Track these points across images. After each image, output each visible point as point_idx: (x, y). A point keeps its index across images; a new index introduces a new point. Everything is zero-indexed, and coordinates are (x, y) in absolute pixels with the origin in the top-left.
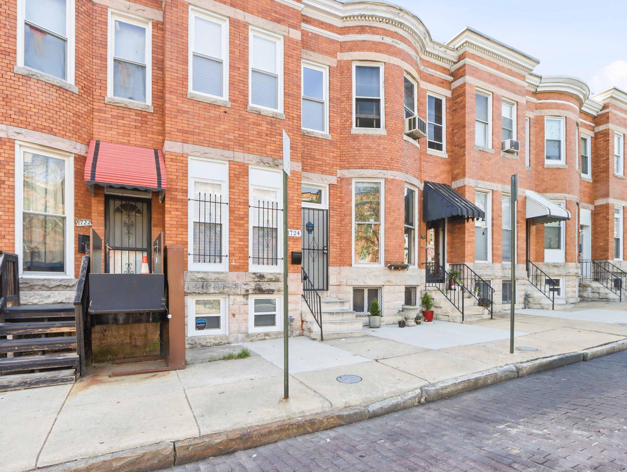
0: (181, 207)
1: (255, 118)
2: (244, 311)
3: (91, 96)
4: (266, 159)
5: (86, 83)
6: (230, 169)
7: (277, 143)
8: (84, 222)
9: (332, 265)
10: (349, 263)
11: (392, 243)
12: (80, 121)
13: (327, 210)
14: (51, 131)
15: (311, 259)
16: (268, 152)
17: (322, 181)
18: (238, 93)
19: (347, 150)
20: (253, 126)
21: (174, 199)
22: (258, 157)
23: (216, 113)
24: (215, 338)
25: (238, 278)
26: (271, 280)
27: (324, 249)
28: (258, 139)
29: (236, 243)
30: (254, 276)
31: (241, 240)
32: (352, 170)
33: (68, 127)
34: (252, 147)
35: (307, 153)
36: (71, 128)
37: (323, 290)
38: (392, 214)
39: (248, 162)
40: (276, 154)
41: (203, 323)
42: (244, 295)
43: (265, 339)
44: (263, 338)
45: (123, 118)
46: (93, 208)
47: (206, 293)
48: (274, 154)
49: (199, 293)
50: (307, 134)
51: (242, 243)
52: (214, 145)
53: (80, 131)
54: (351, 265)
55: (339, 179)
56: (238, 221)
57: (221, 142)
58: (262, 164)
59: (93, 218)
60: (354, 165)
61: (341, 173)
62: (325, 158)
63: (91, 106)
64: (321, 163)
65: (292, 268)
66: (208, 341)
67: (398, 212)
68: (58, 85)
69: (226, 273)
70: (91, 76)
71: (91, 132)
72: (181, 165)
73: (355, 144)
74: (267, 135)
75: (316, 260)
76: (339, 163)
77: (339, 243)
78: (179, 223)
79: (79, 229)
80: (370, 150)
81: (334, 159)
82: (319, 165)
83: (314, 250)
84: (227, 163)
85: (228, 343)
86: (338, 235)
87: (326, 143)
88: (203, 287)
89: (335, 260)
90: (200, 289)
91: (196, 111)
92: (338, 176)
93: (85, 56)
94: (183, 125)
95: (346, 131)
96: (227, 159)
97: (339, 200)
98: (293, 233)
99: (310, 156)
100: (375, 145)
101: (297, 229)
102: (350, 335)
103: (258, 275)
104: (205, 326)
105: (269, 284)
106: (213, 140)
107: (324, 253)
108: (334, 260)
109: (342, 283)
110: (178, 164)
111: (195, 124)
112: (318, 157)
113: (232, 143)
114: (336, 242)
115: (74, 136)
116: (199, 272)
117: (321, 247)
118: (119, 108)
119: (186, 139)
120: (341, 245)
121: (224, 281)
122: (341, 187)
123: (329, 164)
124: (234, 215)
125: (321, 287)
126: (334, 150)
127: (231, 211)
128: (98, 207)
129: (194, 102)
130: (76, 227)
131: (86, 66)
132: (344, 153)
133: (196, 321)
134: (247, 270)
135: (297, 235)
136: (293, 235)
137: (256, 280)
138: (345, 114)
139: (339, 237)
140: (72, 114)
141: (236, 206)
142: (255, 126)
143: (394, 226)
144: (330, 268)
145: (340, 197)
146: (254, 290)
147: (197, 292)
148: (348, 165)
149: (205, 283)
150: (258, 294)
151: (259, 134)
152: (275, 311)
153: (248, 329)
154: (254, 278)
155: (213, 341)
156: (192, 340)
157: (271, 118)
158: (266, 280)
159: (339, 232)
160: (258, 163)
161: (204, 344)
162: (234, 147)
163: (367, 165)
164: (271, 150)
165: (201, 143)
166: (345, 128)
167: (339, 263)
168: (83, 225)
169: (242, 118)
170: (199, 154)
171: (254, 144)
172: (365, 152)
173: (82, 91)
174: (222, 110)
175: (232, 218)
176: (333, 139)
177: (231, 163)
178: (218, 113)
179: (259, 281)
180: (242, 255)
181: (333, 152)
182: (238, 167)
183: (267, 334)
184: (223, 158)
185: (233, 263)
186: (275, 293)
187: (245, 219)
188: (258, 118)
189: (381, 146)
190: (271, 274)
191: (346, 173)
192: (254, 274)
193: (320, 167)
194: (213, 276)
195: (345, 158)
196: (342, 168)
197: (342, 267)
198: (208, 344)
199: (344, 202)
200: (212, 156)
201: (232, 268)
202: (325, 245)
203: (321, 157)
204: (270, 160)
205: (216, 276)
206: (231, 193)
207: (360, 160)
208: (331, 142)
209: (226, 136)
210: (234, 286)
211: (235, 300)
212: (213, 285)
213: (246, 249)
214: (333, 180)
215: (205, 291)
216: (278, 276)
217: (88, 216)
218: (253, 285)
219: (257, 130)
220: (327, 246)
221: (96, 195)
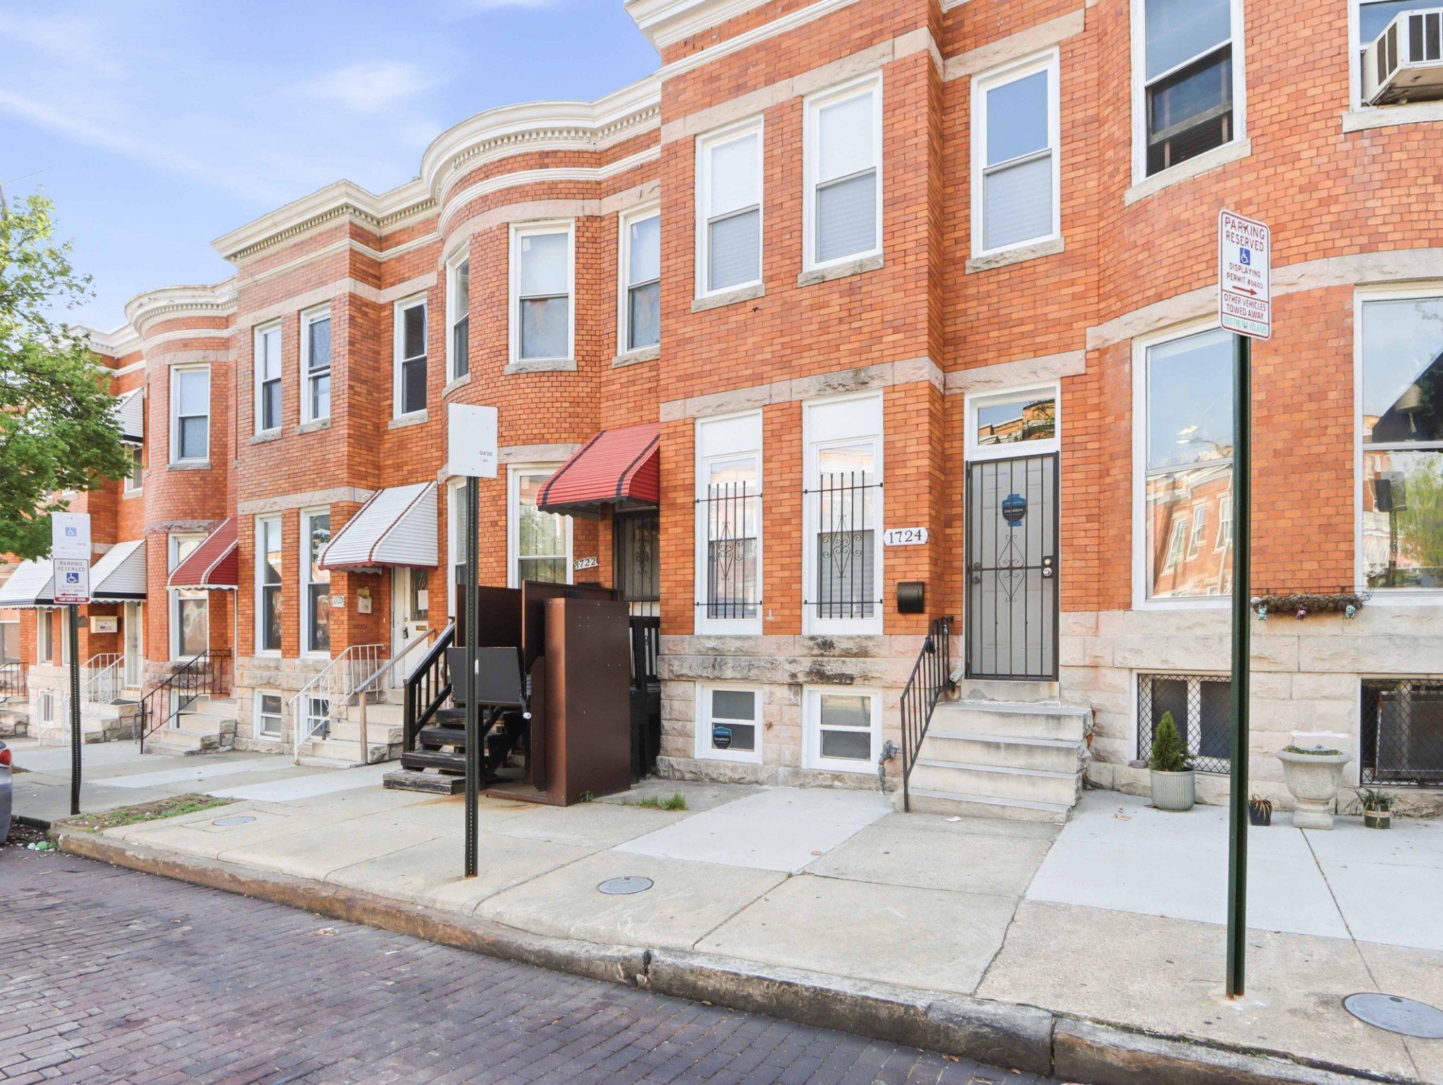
0: (681, 518)
1: (815, 294)
2: (791, 719)
3: (598, 364)
4: (836, 379)
5: (589, 348)
6: (767, 422)
7: (865, 330)
8: (585, 562)
9: (1067, 607)
10: (1121, 599)
11: (1282, 523)
12: (579, 410)
13: (1055, 456)
14: (542, 439)
15: (1003, 596)
16: (843, 361)
17: (1033, 378)
18: (779, 258)
19: (1115, 262)
20: (810, 314)
21: (673, 506)
22: (822, 378)
23: (738, 318)
24: (734, 769)
25: (779, 648)
26: (847, 654)
27: (1043, 566)
28: (822, 338)
29: (774, 574)
30: (811, 643)
31: (783, 567)
32: (1125, 318)
33: (563, 425)
34: (808, 360)
35: (989, 314)
36: (567, 425)
37: (1042, 677)
38: (1280, 418)
39: (799, 397)
40: (864, 357)
41: (725, 737)
42: (790, 685)
43: (831, 787)
44: (828, 783)
45: (634, 383)
46: (601, 538)
47: (719, 678)
48: (857, 358)
49: (708, 678)
50: (986, 267)
51: (786, 574)
52: (733, 384)
53: (580, 425)
54: (1128, 606)
55: (1096, 354)
56: (777, 529)
57: (749, 372)
58: (830, 391)
59: (600, 553)
60: (1136, 298)
61: (1097, 335)
62: (1046, 309)
63: (598, 380)
64: (1030, 327)
65: (904, 623)
66: (722, 772)
67: (1313, 406)
68: (549, 369)
69: (757, 638)
70: (598, 333)
71: (596, 421)
72: (684, 440)
73: (1140, 232)
74: (841, 321)
75: (1019, 596)
76: (1095, 307)
77: (1096, 541)
78: (680, 548)
79: (579, 574)
80: (1185, 230)
81: (1075, 303)
82: (1023, 335)
83: (1011, 568)
84: (760, 411)
85: (757, 782)
86: (1090, 518)
87: (1047, 267)
88: (714, 666)
89: (1081, 593)
90: (710, 670)
91: (704, 332)
92: (1089, 347)
93: (589, 307)
94: (686, 366)
95: (1112, 203)
96: (757, 404)
97: (1095, 415)
98: (904, 537)
99: (996, 320)
100: (1204, 208)
101: (917, 524)
102: (998, 811)
103: (819, 641)
104: (729, 742)
105: (843, 662)
106: (733, 375)
107: (1043, 577)
108: (1075, 593)
109: (1101, 662)
110: (679, 440)
111: (704, 356)
112: (1022, 314)
113: (769, 368)
114: (1086, 541)
115: (572, 435)
116: (709, 637)
117: (1035, 560)
118: (630, 368)
119: (690, 389)
120: (1102, 548)
121: (752, 654)
122: (1101, 376)
123: (1058, 322)
124: (771, 517)
125: (1034, 670)
126: (1074, 275)
127: (767, 510)
128: (605, 536)
129: (702, 314)
130: (575, 571)
131: (590, 323)
132: (1109, 272)
133: (714, 731)
134: (798, 631)
135: (915, 541)
136: (903, 543)
137: (816, 651)
138: (1110, 154)
139: (1096, 525)
140: (567, 405)
141: (775, 497)
142: (817, 312)
143: (1291, 461)
144: (1062, 615)
145: (1097, 407)
146: (810, 673)
147: (704, 674)
148: (1119, 305)
149: (719, 659)
150: (817, 683)
151: (825, 328)
152: (868, 724)
153: (798, 759)
154: (812, 649)
155: (730, 774)
156: (696, 766)
157: (849, 280)
158: (836, 652)
159: (1096, 511)
160: (820, 393)
161: (715, 776)
162: (773, 373)
163: (1172, 284)
164: (852, 352)
165: (714, 389)
166: (1110, 196)
167: (1094, 600)
168: (584, 567)
169: (786, 306)
170: (709, 411)
171: (812, 353)
172: (1171, 244)
173: (583, 363)
174: (750, 307)
175: (768, 523)
176: (1070, 247)
177: (767, 409)
178: (743, 317)
179: (822, 655)
180: (787, 599)
181: (1072, 283)
182: (779, 413)
183: (837, 776)
184: (750, 404)
185: (770, 618)
186: (855, 682)
187: (793, 521)
188: (821, 292)
189: (1227, 200)
190: (850, 638)
191: (1113, 331)
192: (812, 638)
193: (1027, 341)
194: (734, 645)
195: (1110, 286)
196: (1101, 318)
197: (1104, 615)
198: (721, 779)
199: (1109, 419)
200: (731, 407)
201: (769, 628)
202: (1049, 551)
203: (1031, 313)
204: (847, 376)
205: (738, 644)
206: (767, 472)
207: (1152, 276)
208: (1065, 259)
209: (759, 357)
210: (769, 665)
211: (772, 694)
212: (730, 661)
213: (795, 586)
214: (1073, 362)
215: (717, 673)
216: (865, 643)
217: (594, 552)
218: (806, 664)
219: (819, 319)
220: (1055, 558)
221: (604, 517)
